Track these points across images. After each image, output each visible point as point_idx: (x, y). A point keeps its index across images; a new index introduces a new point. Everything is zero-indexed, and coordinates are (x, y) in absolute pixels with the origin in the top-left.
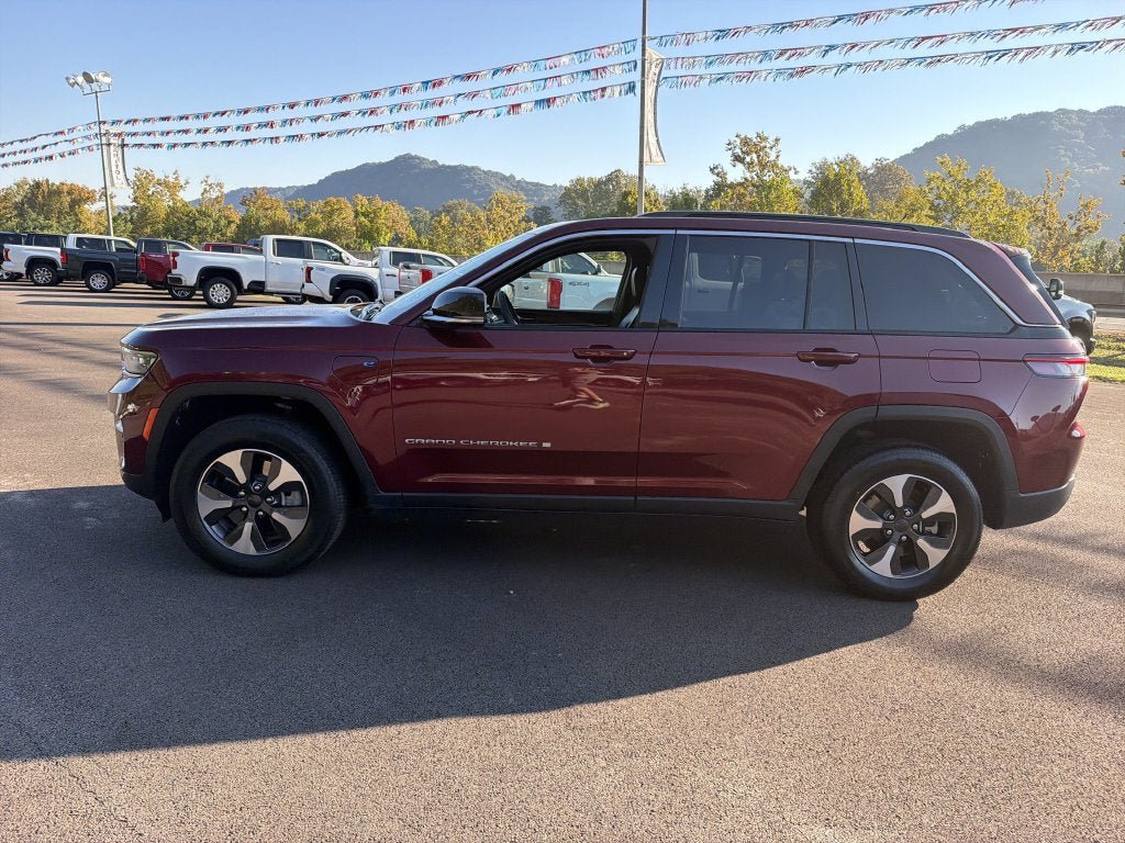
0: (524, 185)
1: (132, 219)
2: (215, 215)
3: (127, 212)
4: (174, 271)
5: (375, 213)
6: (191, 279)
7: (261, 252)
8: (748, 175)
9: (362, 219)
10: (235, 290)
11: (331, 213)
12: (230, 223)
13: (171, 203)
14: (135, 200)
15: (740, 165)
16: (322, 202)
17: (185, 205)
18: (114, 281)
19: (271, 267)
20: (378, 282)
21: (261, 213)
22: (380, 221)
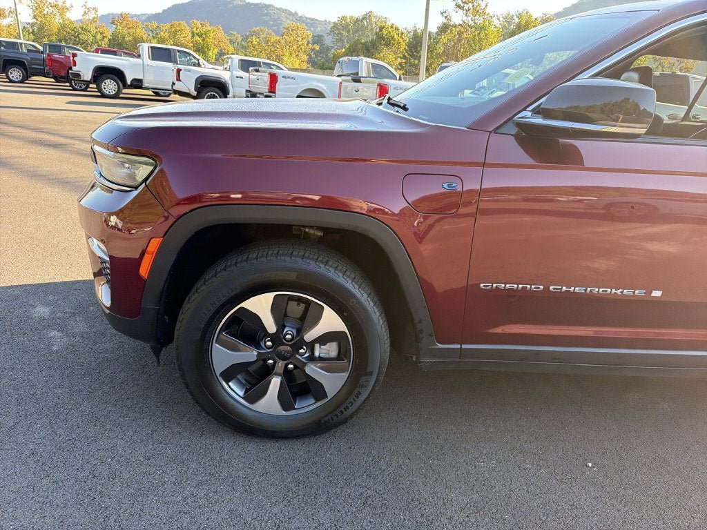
0: (304, 19)
1: (33, 31)
2: (93, 32)
3: (29, 26)
4: (74, 68)
5: (206, 34)
6: (87, 75)
7: (139, 56)
8: (465, 18)
9: (197, 38)
10: (121, 85)
11: (175, 33)
12: (104, 37)
13: (61, 21)
14: (35, 17)
15: (460, 11)
16: (169, 25)
17: (72, 23)
18: (27, 74)
19: (147, 68)
20: (230, 82)
21: (125, 31)
22: (209, 40)
